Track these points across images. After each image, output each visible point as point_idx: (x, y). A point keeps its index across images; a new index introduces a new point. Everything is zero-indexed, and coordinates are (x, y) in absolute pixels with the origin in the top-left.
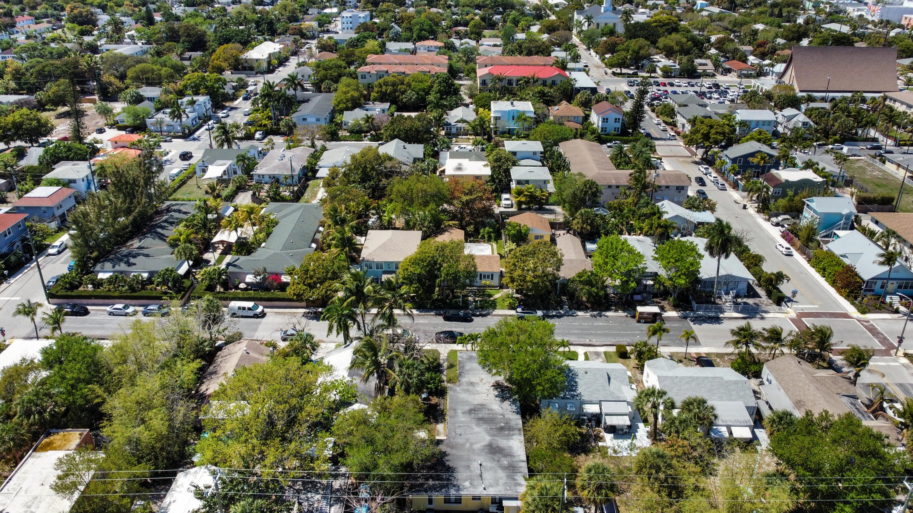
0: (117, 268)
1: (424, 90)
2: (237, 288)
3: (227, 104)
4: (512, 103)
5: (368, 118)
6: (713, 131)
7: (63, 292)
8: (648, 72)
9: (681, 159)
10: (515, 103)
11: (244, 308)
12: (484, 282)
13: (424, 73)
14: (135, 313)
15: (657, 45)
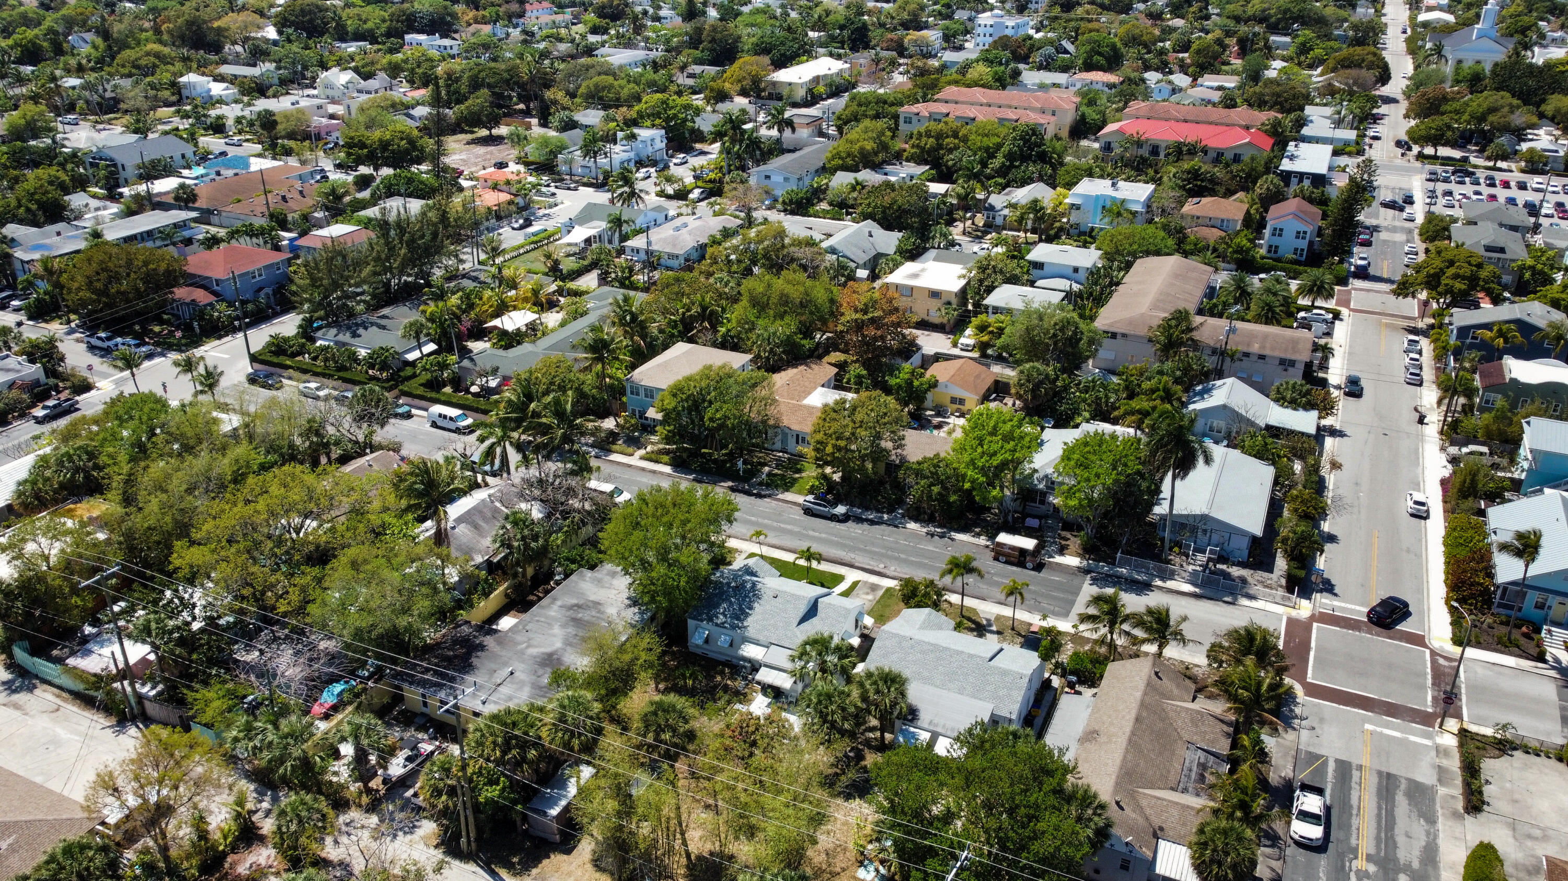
0: (341, 337)
1: (987, 149)
2: (467, 391)
3: (698, 146)
4: (1114, 185)
5: (858, 183)
6: (1451, 271)
7: (268, 357)
8: (1488, 159)
9: (1385, 320)
10: (1121, 184)
11: (445, 417)
12: (799, 448)
13: (1001, 121)
14: (327, 398)
15: (1543, 107)
